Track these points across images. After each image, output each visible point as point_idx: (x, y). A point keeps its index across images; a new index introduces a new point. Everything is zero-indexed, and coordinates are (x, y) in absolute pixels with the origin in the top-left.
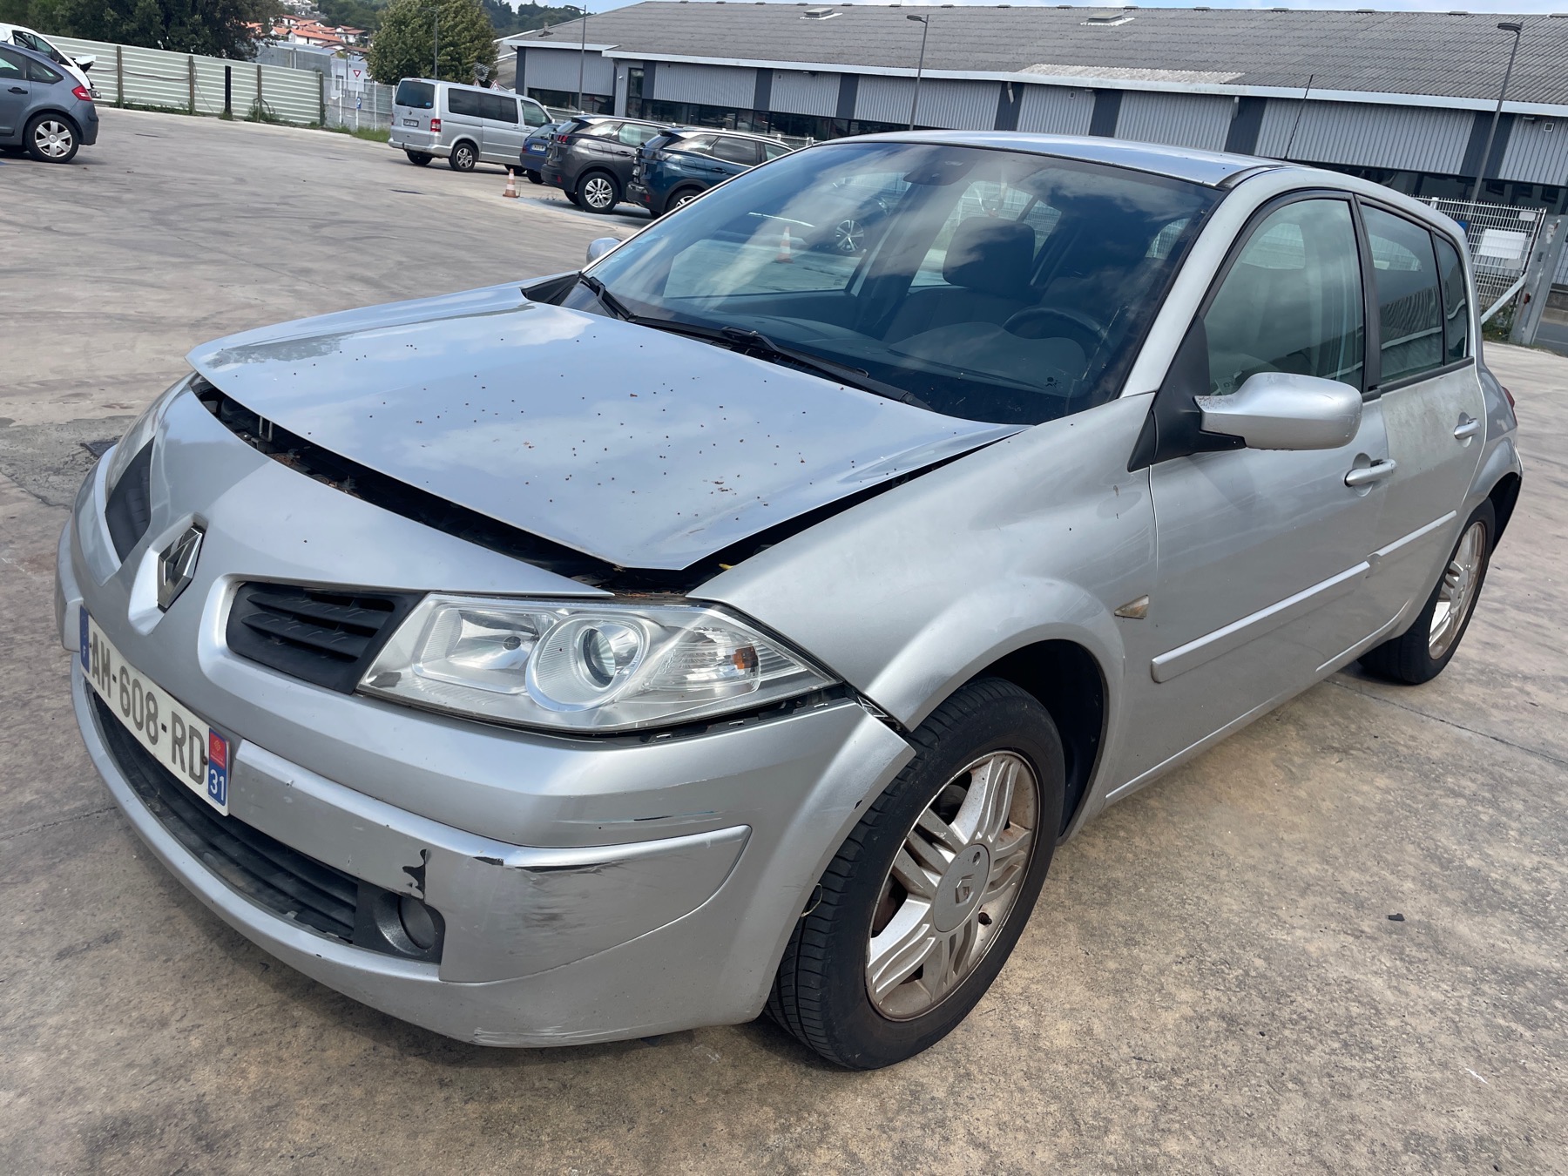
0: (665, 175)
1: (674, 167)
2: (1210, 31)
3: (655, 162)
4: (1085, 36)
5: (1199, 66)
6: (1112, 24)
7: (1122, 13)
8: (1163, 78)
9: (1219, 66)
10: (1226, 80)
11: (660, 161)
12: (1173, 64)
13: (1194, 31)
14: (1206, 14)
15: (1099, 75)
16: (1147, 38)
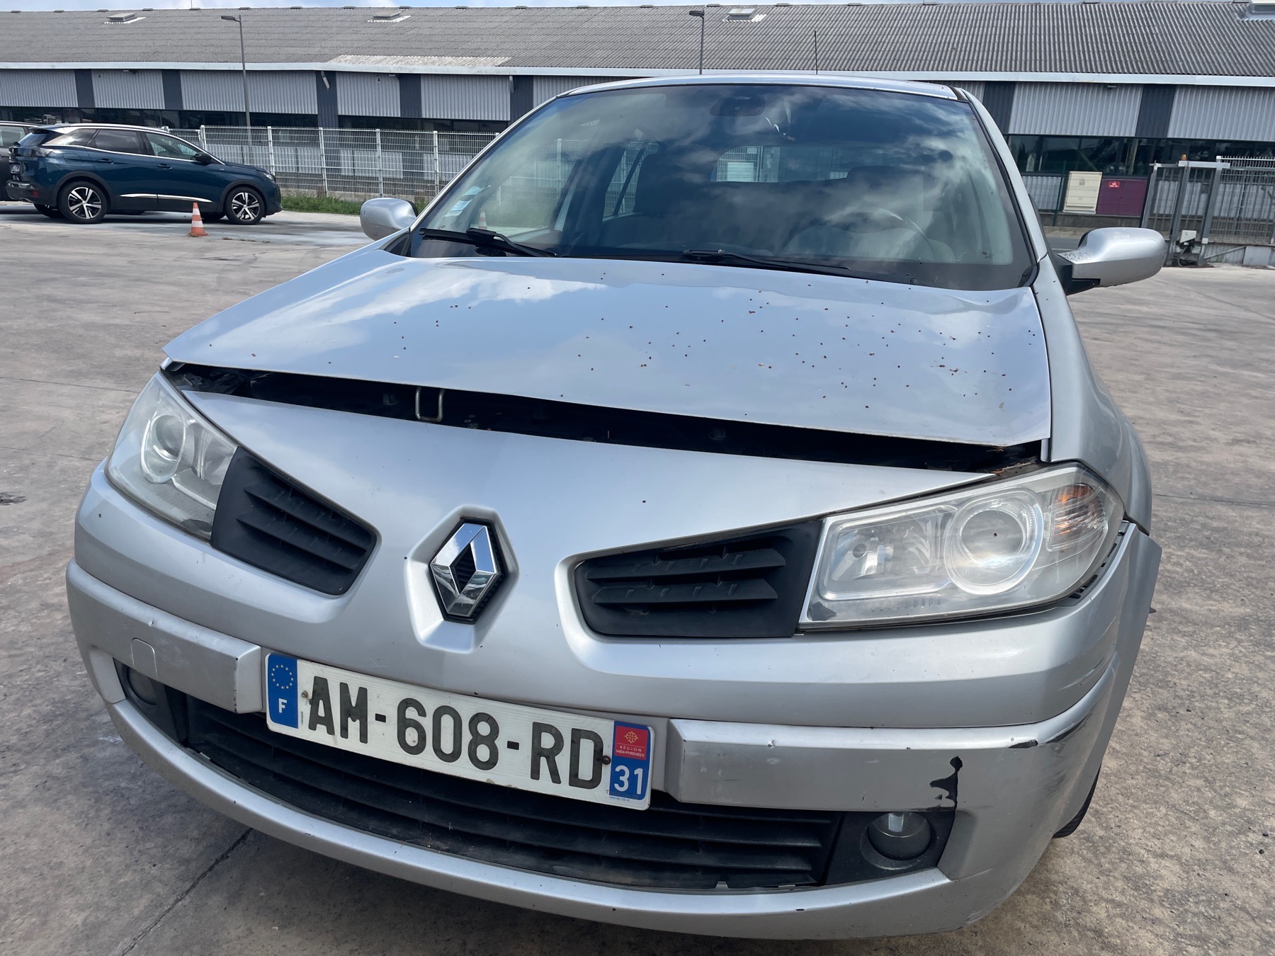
0: (49, 170)
1: (56, 162)
2: (475, 25)
3: (35, 159)
4: (375, 31)
5: (476, 53)
6: (394, 21)
7: (399, 12)
8: (450, 63)
9: (490, 52)
10: (499, 63)
11: (41, 158)
12: (455, 52)
13: (461, 25)
14: (467, 12)
15: (397, 63)
16: (426, 32)
